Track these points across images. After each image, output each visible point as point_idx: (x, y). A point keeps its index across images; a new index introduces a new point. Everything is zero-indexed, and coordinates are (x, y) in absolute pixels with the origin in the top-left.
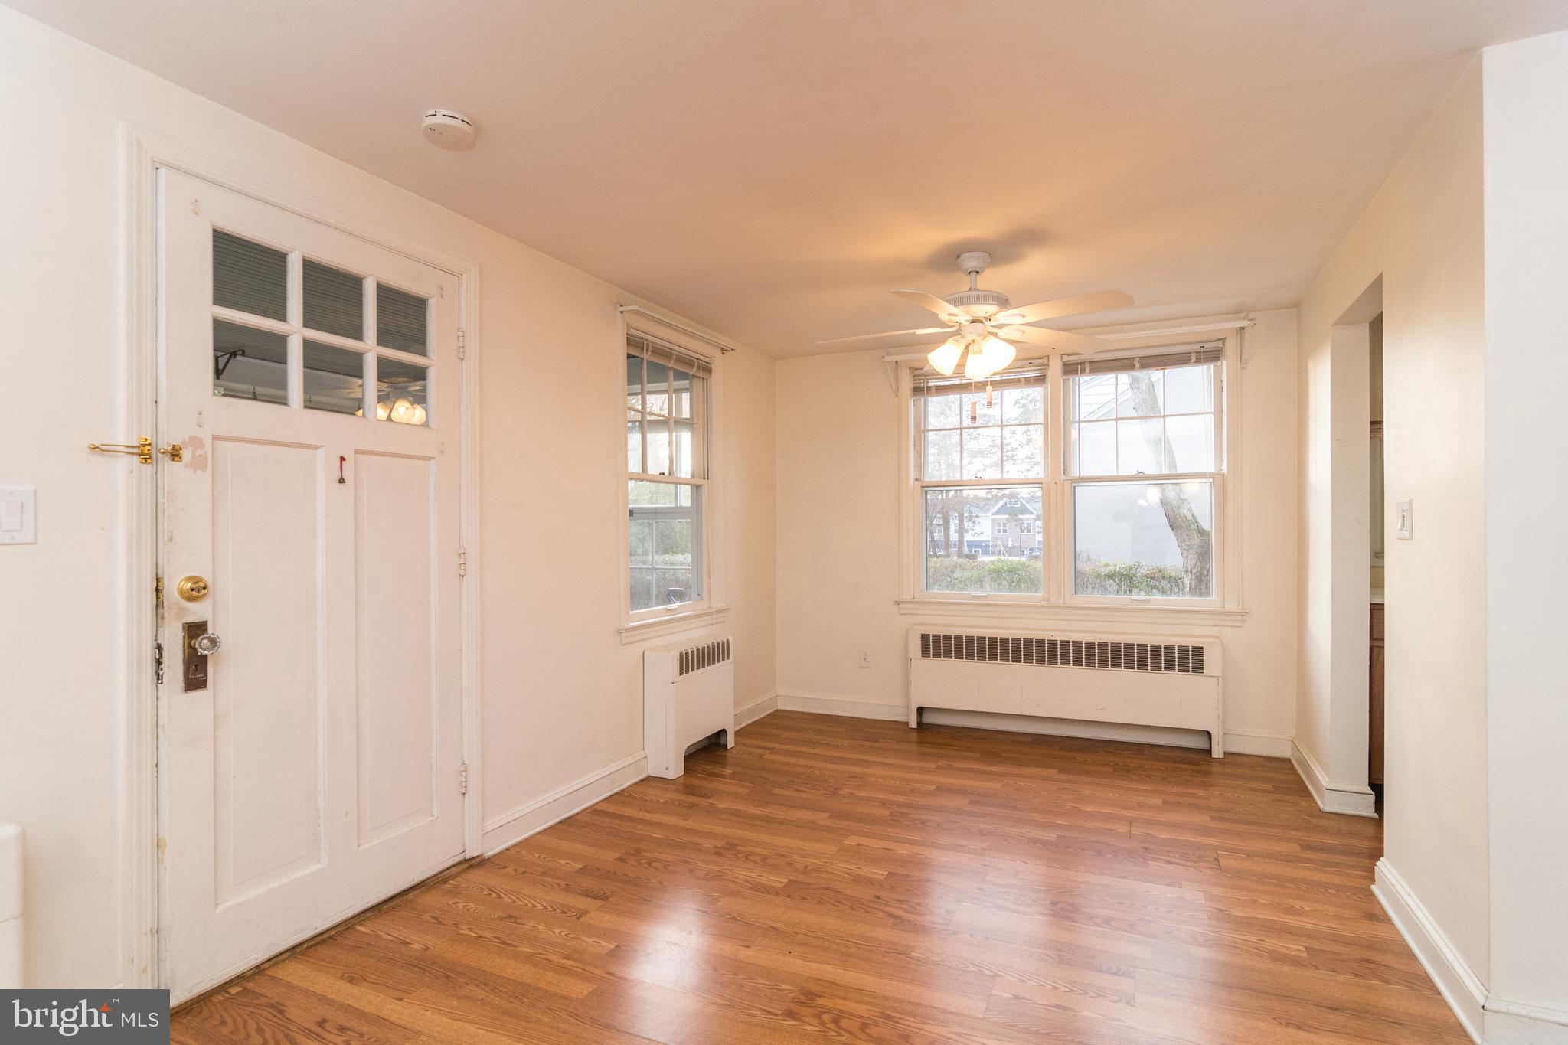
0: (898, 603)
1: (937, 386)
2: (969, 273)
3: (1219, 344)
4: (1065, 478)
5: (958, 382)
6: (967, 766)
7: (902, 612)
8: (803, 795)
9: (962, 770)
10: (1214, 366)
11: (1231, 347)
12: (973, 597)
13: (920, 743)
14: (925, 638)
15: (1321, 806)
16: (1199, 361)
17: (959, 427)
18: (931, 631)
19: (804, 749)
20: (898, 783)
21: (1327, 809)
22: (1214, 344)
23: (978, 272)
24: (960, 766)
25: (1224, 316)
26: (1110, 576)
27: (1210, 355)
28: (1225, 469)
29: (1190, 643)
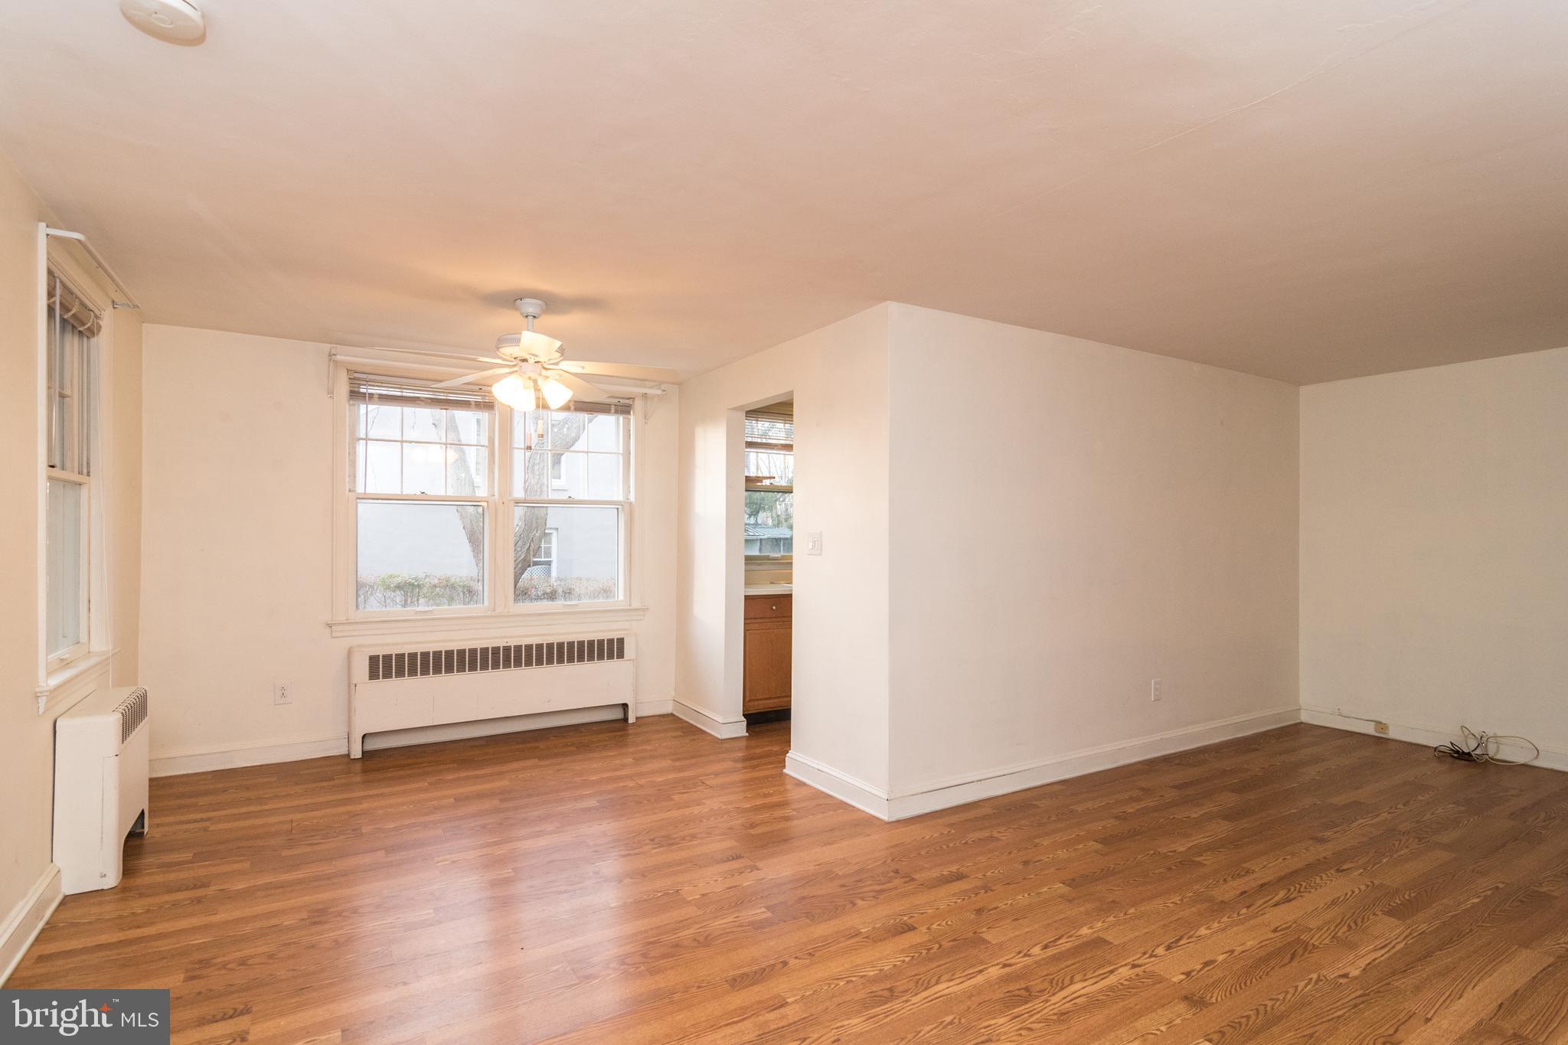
0: (330, 626)
1: (380, 395)
2: (527, 316)
3: (630, 402)
4: (510, 498)
5: (399, 394)
6: (456, 775)
7: (334, 635)
8: (318, 848)
9: (451, 781)
10: (624, 418)
11: (638, 405)
12: (417, 613)
13: (365, 771)
14: (373, 660)
15: (719, 737)
16: (616, 412)
17: (400, 439)
18: (381, 652)
19: (252, 808)
20: (412, 806)
21: (724, 737)
22: (627, 401)
23: (534, 317)
24: (450, 777)
25: (638, 382)
26: (399, 587)
27: (623, 408)
28: (632, 498)
29: (615, 636)
